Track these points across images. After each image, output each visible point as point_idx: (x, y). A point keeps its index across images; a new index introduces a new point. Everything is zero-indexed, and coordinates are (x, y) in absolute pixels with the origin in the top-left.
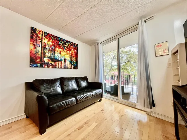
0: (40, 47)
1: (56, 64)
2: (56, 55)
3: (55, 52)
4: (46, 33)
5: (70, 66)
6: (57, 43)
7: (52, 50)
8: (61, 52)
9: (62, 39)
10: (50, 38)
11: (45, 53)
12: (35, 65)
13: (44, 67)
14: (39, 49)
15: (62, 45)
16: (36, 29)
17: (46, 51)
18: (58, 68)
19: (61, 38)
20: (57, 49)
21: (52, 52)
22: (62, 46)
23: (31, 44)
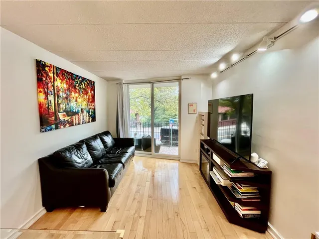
0: (53, 96)
1: (73, 120)
2: (72, 104)
3: (71, 99)
4: (59, 68)
5: (88, 118)
6: (72, 84)
7: (66, 98)
8: (77, 98)
9: (77, 76)
10: (63, 77)
11: (59, 104)
12: (49, 128)
13: (60, 128)
14: (51, 98)
15: (78, 86)
16: (45, 62)
17: (60, 101)
18: (76, 125)
19: (76, 74)
20: (73, 94)
21: (67, 101)
22: (78, 88)
23: (40, 92)
